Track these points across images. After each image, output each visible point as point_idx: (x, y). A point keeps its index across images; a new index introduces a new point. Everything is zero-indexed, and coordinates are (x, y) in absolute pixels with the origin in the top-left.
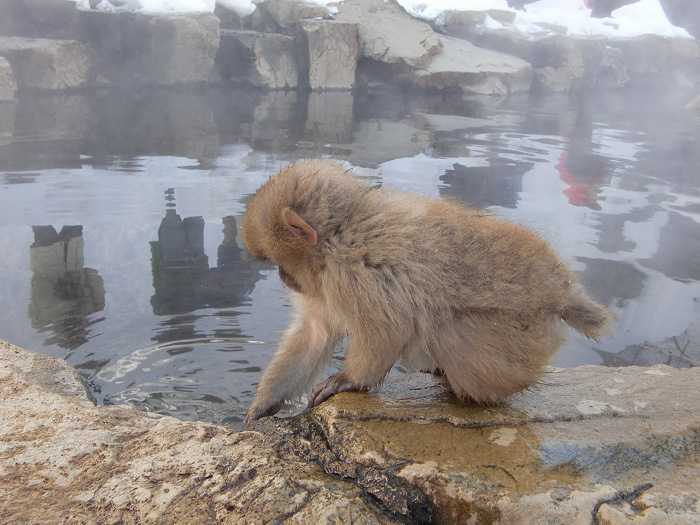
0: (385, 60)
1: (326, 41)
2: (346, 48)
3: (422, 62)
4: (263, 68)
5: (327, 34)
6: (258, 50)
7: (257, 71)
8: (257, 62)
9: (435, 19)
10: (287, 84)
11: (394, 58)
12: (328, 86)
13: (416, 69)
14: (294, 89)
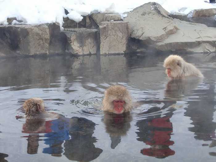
0: (141, 39)
1: (109, 32)
2: (120, 34)
3: (161, 38)
4: (75, 46)
5: (110, 28)
6: (73, 38)
7: (72, 48)
8: (72, 44)
9: (188, 15)
10: (90, 52)
11: (145, 37)
12: (110, 53)
13: (157, 42)
14: (94, 54)
